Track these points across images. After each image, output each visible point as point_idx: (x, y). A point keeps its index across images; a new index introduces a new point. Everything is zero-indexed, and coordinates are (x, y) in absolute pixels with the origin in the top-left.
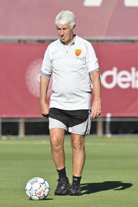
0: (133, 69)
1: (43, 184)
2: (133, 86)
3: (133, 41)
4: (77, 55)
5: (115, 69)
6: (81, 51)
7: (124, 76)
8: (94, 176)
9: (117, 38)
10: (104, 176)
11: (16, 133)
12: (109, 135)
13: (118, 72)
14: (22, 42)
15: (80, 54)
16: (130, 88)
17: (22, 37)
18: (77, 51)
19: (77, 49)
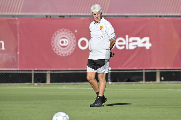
1: (65, 117)
2: (127, 48)
4: (100, 29)
6: (103, 27)
7: (120, 41)
8: (100, 111)
10: (107, 112)
11: (44, 81)
12: (110, 83)
14: (49, 18)
15: (102, 29)
16: (125, 49)
17: (49, 14)
18: (101, 27)
19: (101, 26)
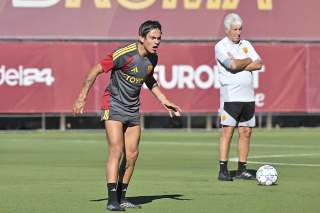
0: (21, 67)
2: (21, 83)
3: (20, 40)
5: (3, 67)
7: (12, 74)
9: (5, 37)
13: (6, 70)
16: (18, 85)
